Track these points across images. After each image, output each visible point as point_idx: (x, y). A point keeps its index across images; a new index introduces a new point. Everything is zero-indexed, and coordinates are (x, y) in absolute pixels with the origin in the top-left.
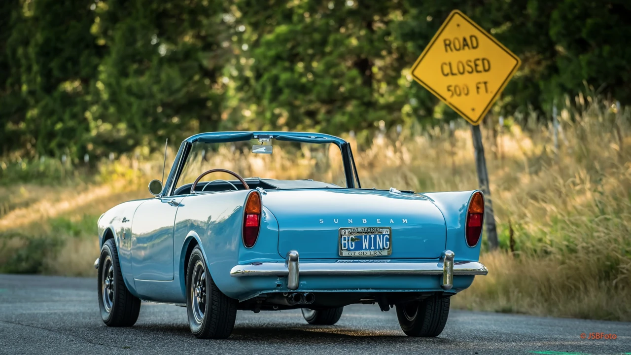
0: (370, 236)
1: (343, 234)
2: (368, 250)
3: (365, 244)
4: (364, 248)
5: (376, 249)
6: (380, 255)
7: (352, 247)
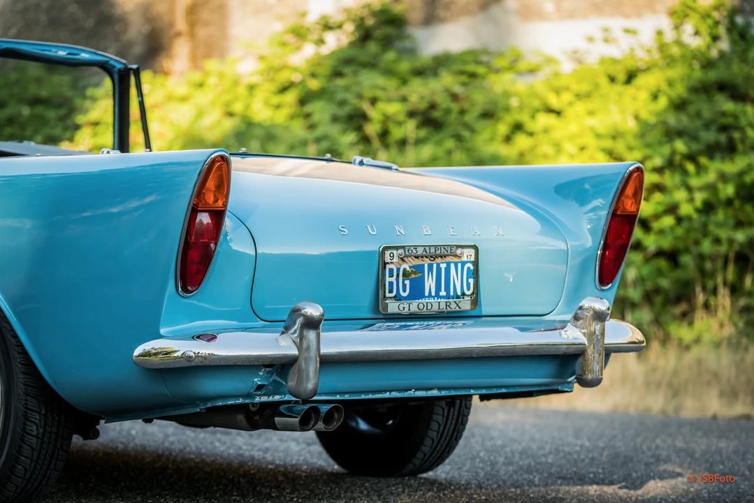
0: (438, 265)
1: (389, 261)
2: (433, 297)
3: (430, 283)
4: (427, 294)
5: (448, 297)
6: (457, 309)
7: (404, 290)
